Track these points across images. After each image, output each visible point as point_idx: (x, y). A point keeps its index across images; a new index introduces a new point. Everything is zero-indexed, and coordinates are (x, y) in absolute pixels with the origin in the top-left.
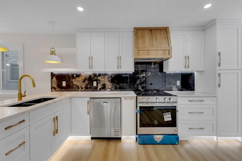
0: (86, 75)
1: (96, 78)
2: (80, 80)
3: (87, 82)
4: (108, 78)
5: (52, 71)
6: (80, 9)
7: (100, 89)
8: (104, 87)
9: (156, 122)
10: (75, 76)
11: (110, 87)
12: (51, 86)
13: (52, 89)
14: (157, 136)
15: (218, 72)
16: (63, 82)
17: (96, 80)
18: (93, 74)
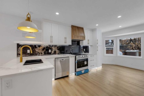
0: (44, 46)
1: (50, 48)
2: (40, 49)
3: (45, 50)
4: (57, 48)
5: (18, 43)
6: (57, 14)
7: (53, 53)
8: (55, 53)
9: (82, 66)
10: (37, 46)
11: (58, 52)
12: (17, 53)
13: (17, 55)
14: (83, 71)
15: (97, 46)
16: (28, 50)
17: (51, 49)
18: (49, 45)
